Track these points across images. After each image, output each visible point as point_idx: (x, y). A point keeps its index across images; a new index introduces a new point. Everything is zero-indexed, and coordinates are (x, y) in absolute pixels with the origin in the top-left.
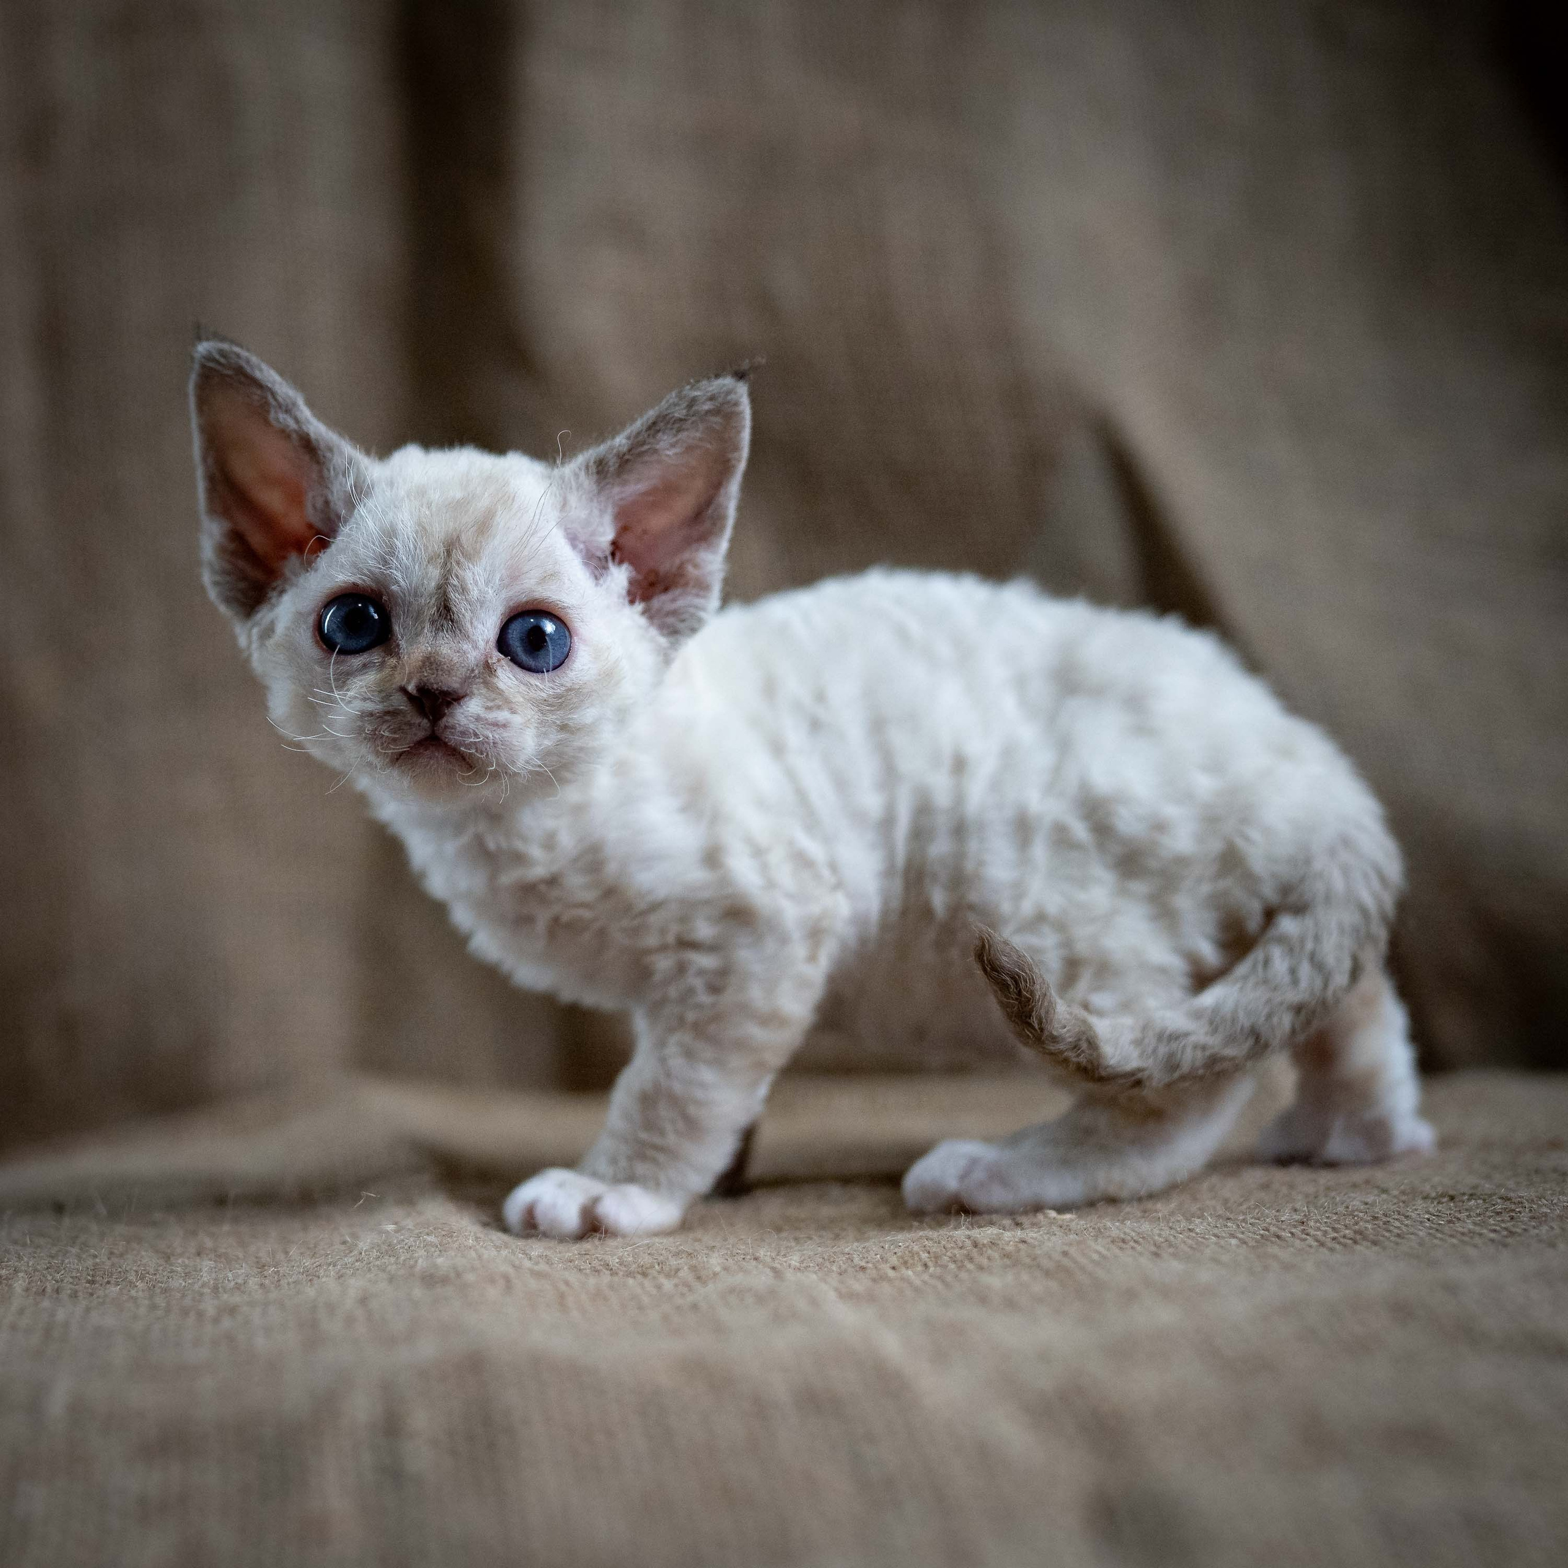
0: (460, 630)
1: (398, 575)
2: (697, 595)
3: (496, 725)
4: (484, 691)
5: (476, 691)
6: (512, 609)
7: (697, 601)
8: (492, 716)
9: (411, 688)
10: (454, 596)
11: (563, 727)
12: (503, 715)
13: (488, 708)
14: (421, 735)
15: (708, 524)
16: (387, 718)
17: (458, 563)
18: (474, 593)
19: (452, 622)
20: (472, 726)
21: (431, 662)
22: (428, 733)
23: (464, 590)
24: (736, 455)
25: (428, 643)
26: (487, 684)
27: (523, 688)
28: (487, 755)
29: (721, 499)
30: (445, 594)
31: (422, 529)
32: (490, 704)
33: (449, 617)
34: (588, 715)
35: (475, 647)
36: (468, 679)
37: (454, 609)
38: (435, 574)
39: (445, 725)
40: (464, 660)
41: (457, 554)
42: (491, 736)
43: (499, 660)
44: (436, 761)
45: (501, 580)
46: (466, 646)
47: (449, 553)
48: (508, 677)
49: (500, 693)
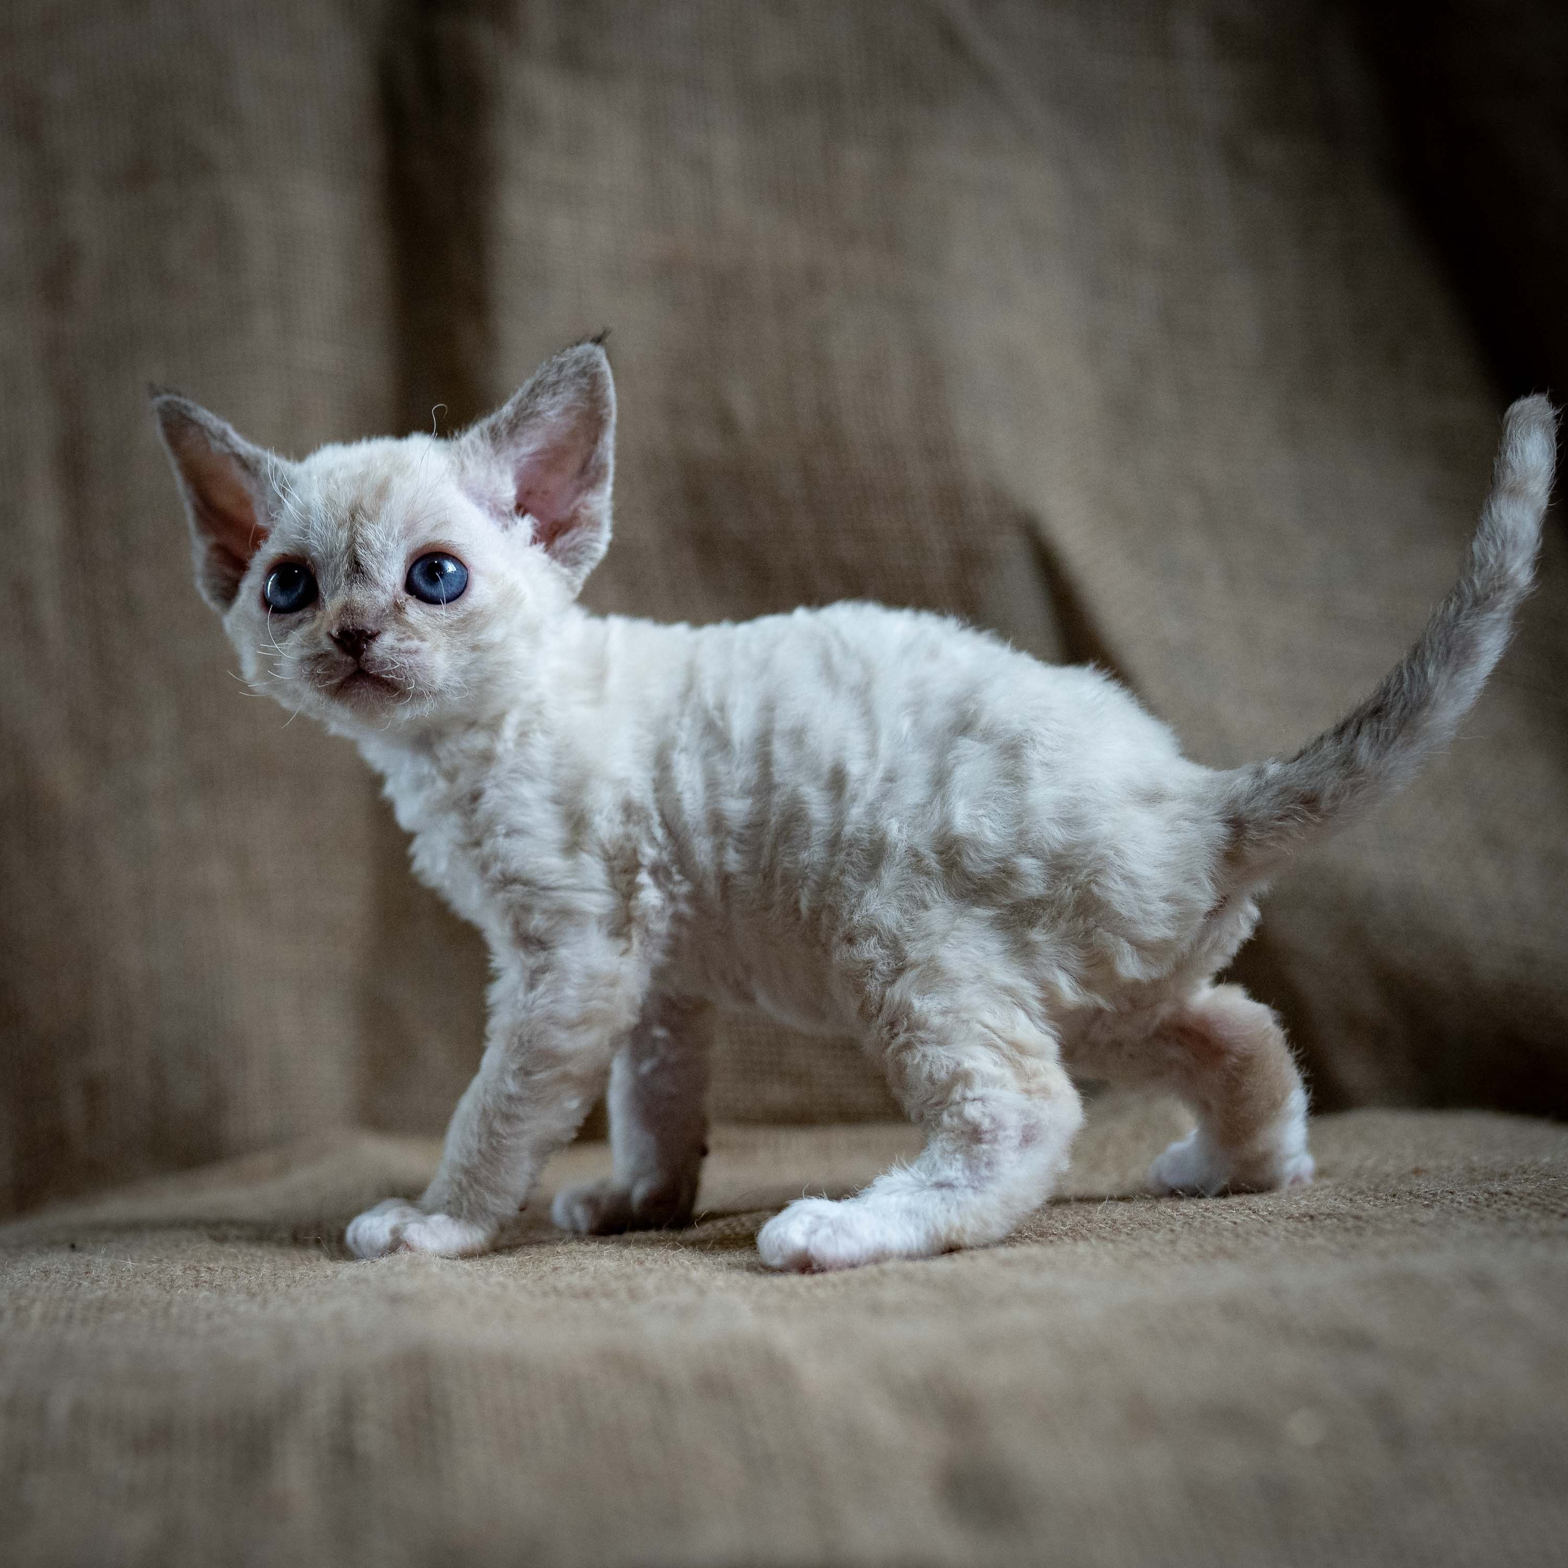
0: (370, 580)
1: (315, 543)
2: (591, 531)
3: (409, 652)
4: (395, 626)
5: (389, 628)
6: (412, 555)
7: (592, 535)
8: (403, 646)
9: (335, 632)
10: (360, 552)
11: (475, 648)
12: (414, 644)
13: (400, 640)
14: (350, 670)
15: (592, 473)
16: (320, 659)
17: (361, 525)
18: (377, 546)
19: (363, 573)
20: (388, 656)
21: (347, 609)
22: (356, 667)
23: (368, 546)
24: (606, 411)
25: (346, 594)
26: (398, 620)
27: (429, 620)
28: (406, 678)
29: (600, 450)
30: (354, 551)
31: (330, 501)
32: (403, 636)
33: (360, 570)
34: (496, 633)
35: (384, 591)
36: (381, 616)
37: (362, 563)
38: (344, 535)
39: (366, 659)
40: (375, 603)
41: (360, 517)
42: (406, 661)
43: (406, 600)
44: (366, 691)
45: (399, 532)
46: (377, 593)
47: (353, 516)
48: (415, 612)
49: (411, 626)
